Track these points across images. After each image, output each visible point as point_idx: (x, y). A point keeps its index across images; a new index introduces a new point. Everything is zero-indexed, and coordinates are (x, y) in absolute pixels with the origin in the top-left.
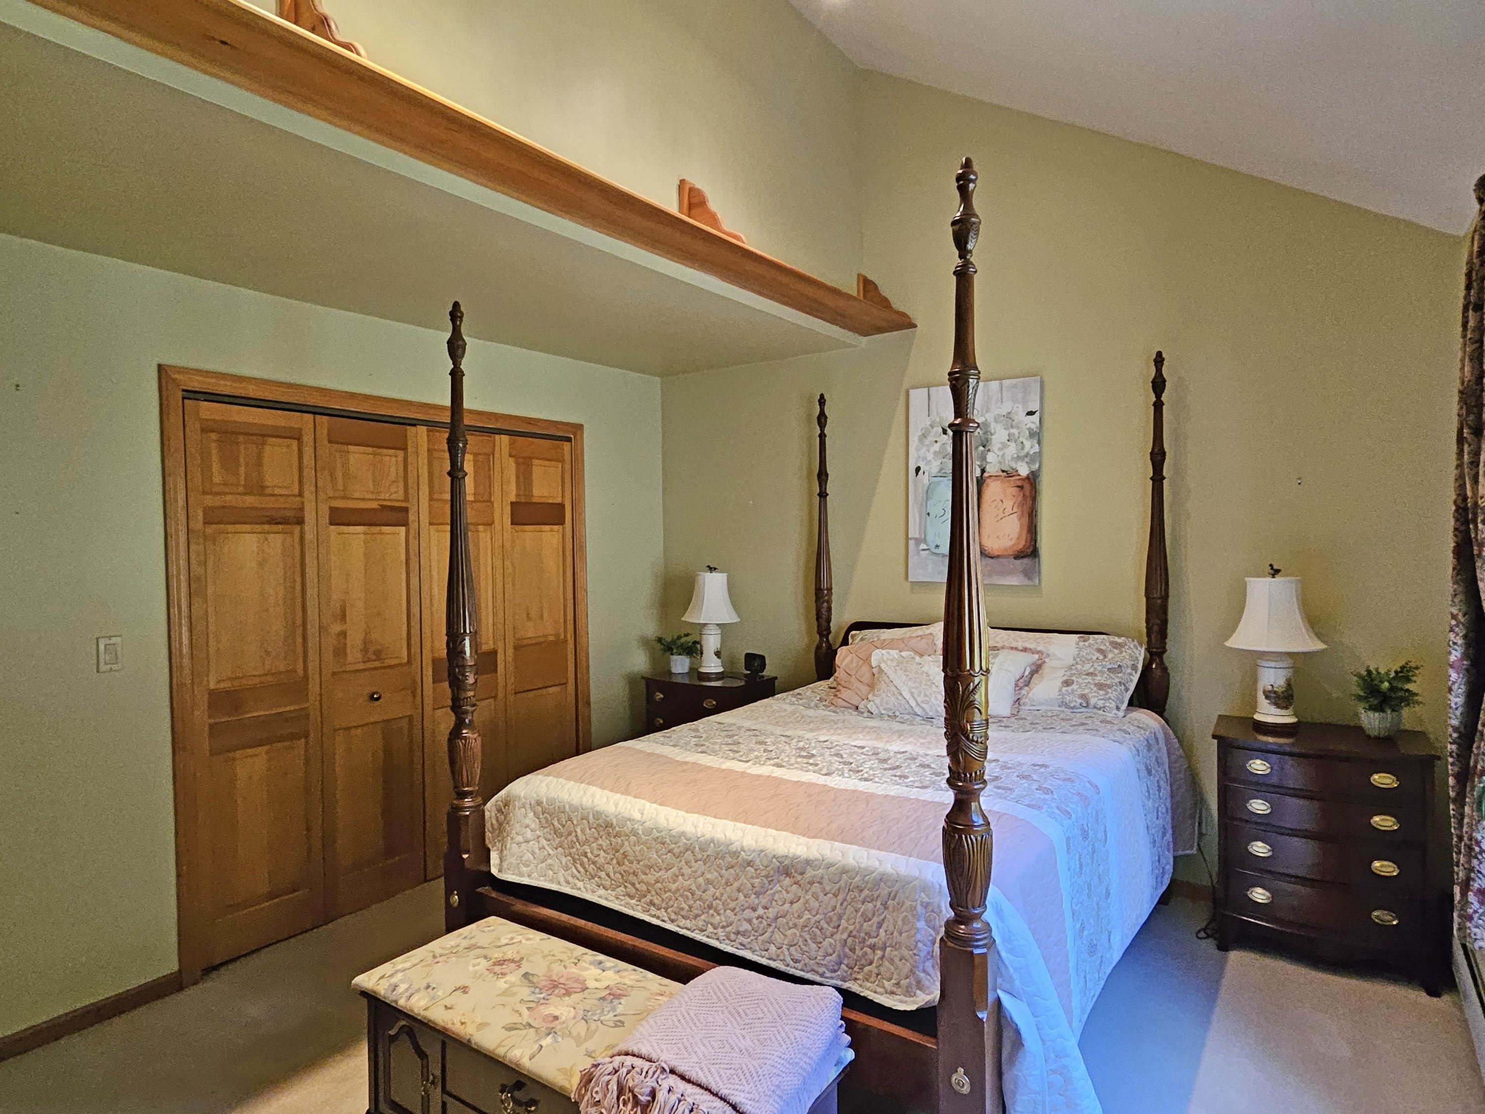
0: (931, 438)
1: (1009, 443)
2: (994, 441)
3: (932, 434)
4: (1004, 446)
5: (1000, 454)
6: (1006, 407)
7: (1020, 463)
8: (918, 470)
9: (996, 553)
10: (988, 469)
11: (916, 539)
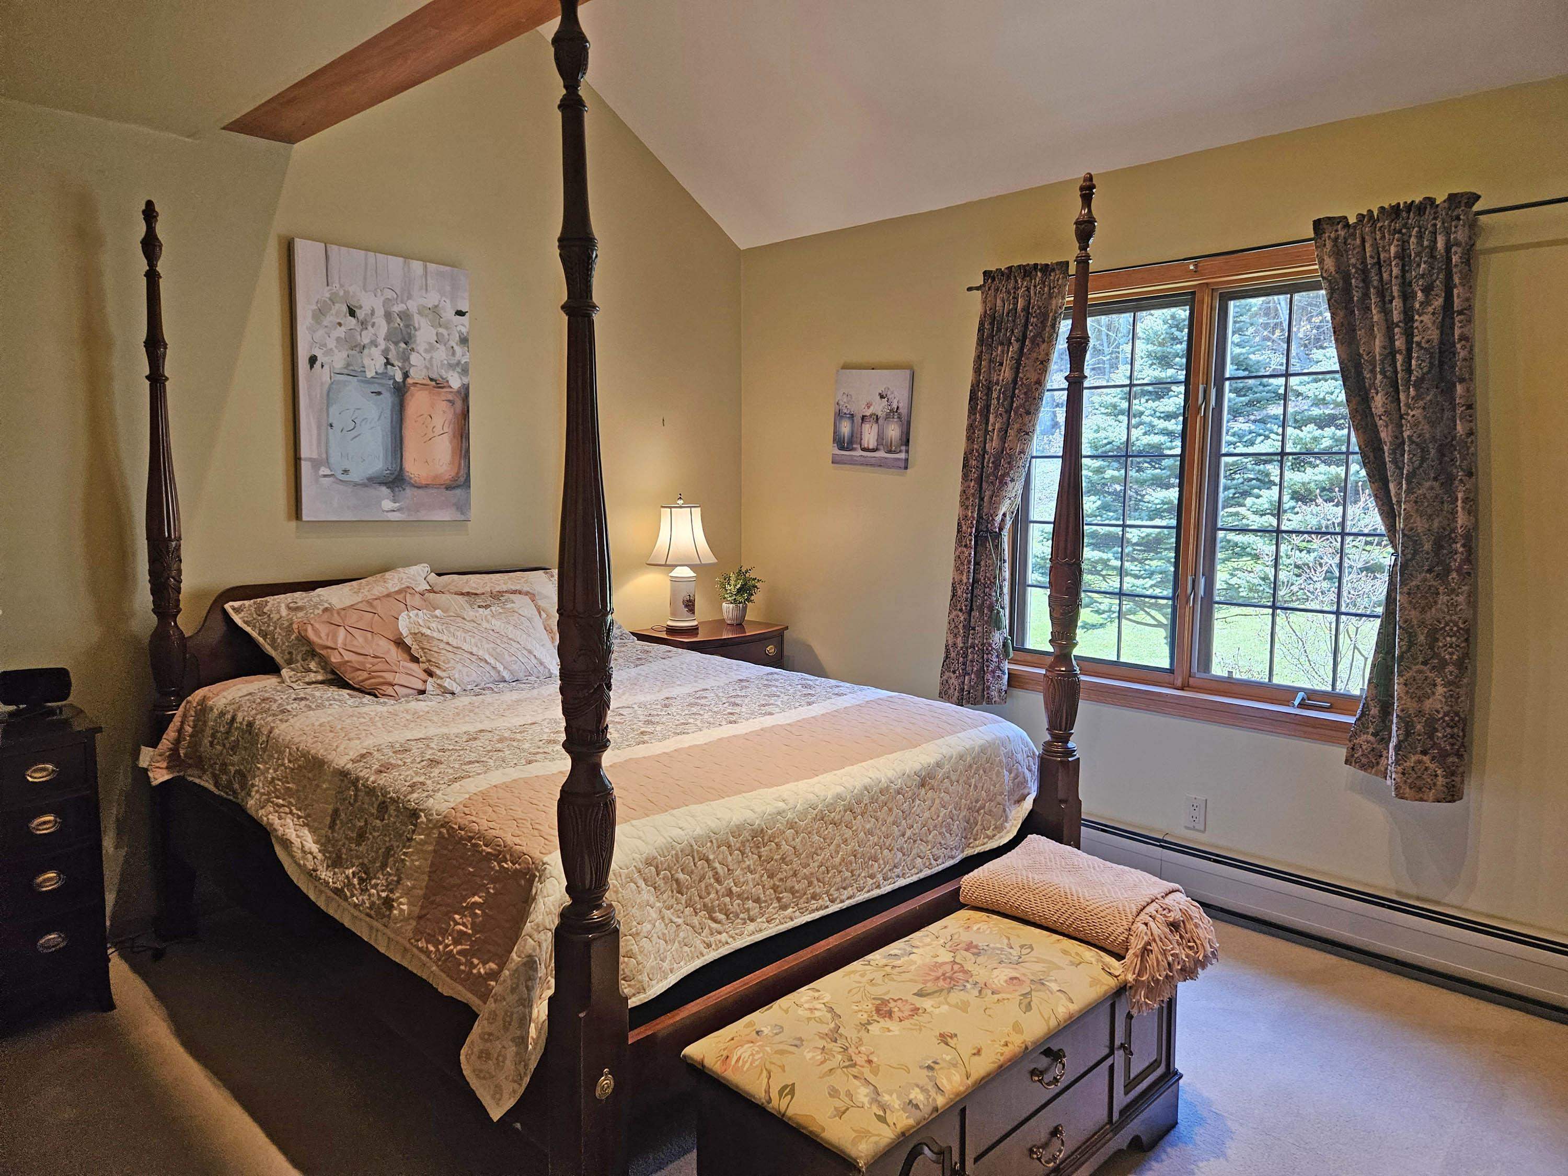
0: (329, 320)
1: (438, 345)
2: (419, 340)
3: (333, 312)
4: (431, 349)
5: (428, 356)
6: (432, 299)
7: (451, 373)
8: (313, 360)
9: (424, 482)
10: (412, 372)
11: (310, 460)
